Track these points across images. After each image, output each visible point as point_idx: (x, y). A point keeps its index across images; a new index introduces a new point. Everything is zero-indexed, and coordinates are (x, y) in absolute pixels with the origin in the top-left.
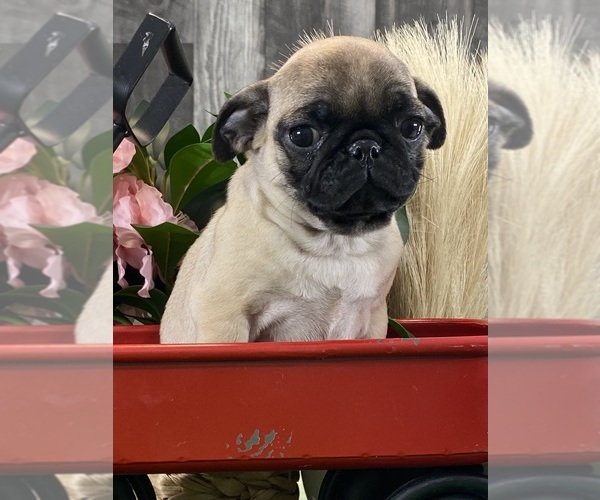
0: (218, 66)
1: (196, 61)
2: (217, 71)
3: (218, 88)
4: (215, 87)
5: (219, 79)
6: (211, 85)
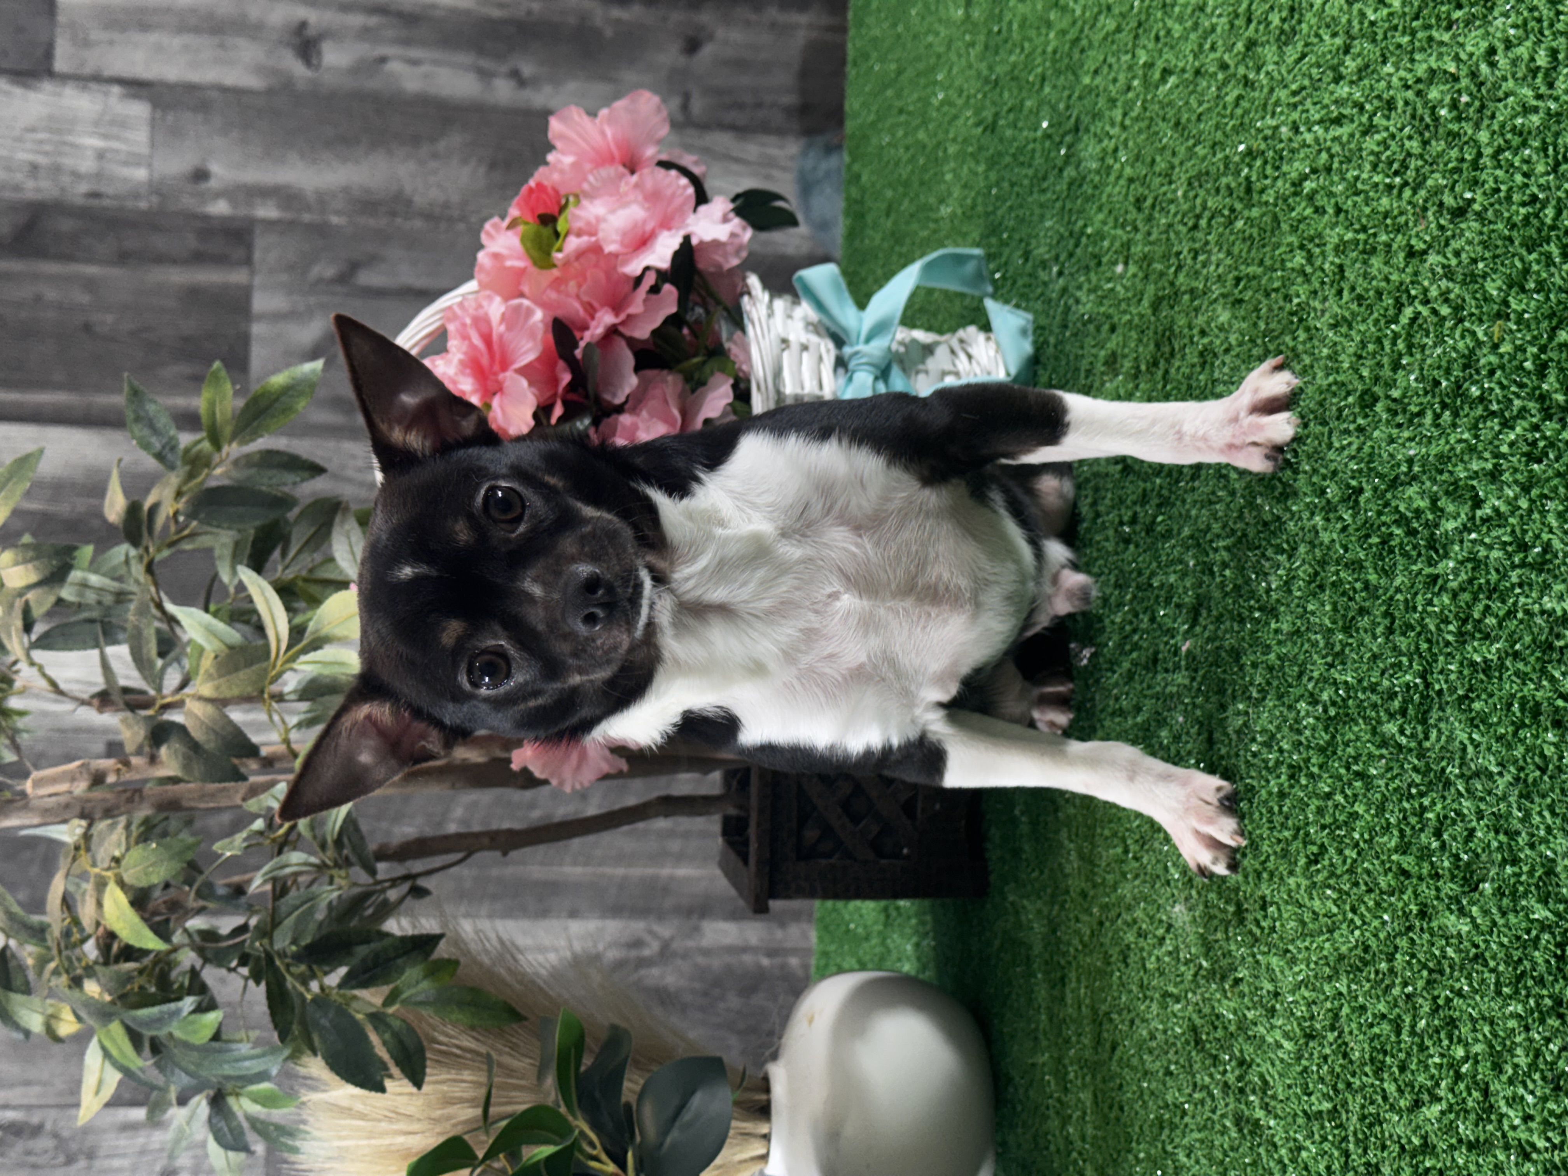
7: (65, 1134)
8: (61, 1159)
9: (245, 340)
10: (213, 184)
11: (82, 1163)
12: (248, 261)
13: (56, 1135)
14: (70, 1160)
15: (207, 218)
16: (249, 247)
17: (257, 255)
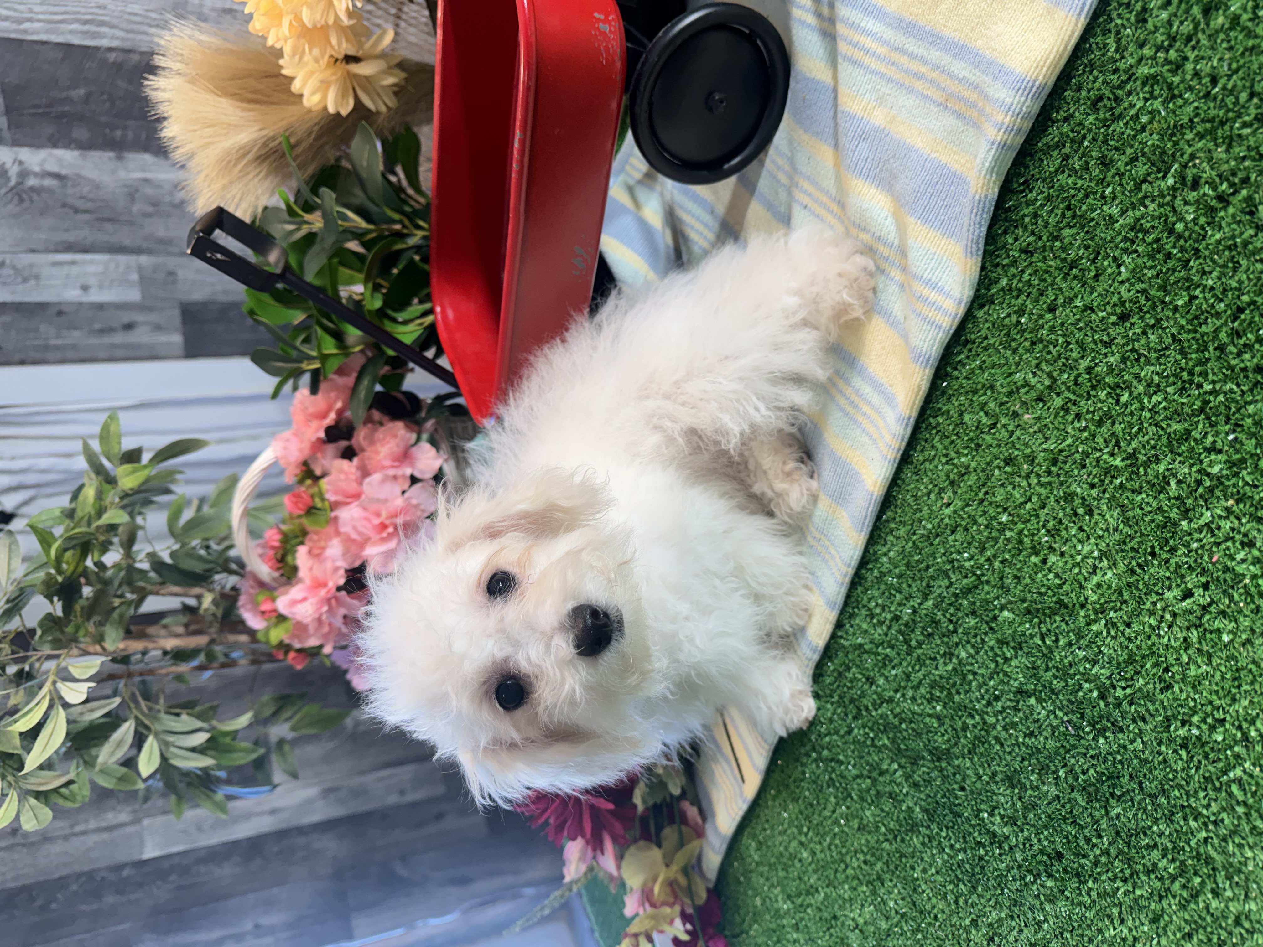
0: (15, 10)
1: (13, 36)
2: (22, 12)
3: (42, 13)
4: (41, 17)
5: (31, 11)
6: (39, 21)
7: (19, 266)
8: (20, 280)
11: (32, 282)
13: (14, 267)
14: (25, 280)
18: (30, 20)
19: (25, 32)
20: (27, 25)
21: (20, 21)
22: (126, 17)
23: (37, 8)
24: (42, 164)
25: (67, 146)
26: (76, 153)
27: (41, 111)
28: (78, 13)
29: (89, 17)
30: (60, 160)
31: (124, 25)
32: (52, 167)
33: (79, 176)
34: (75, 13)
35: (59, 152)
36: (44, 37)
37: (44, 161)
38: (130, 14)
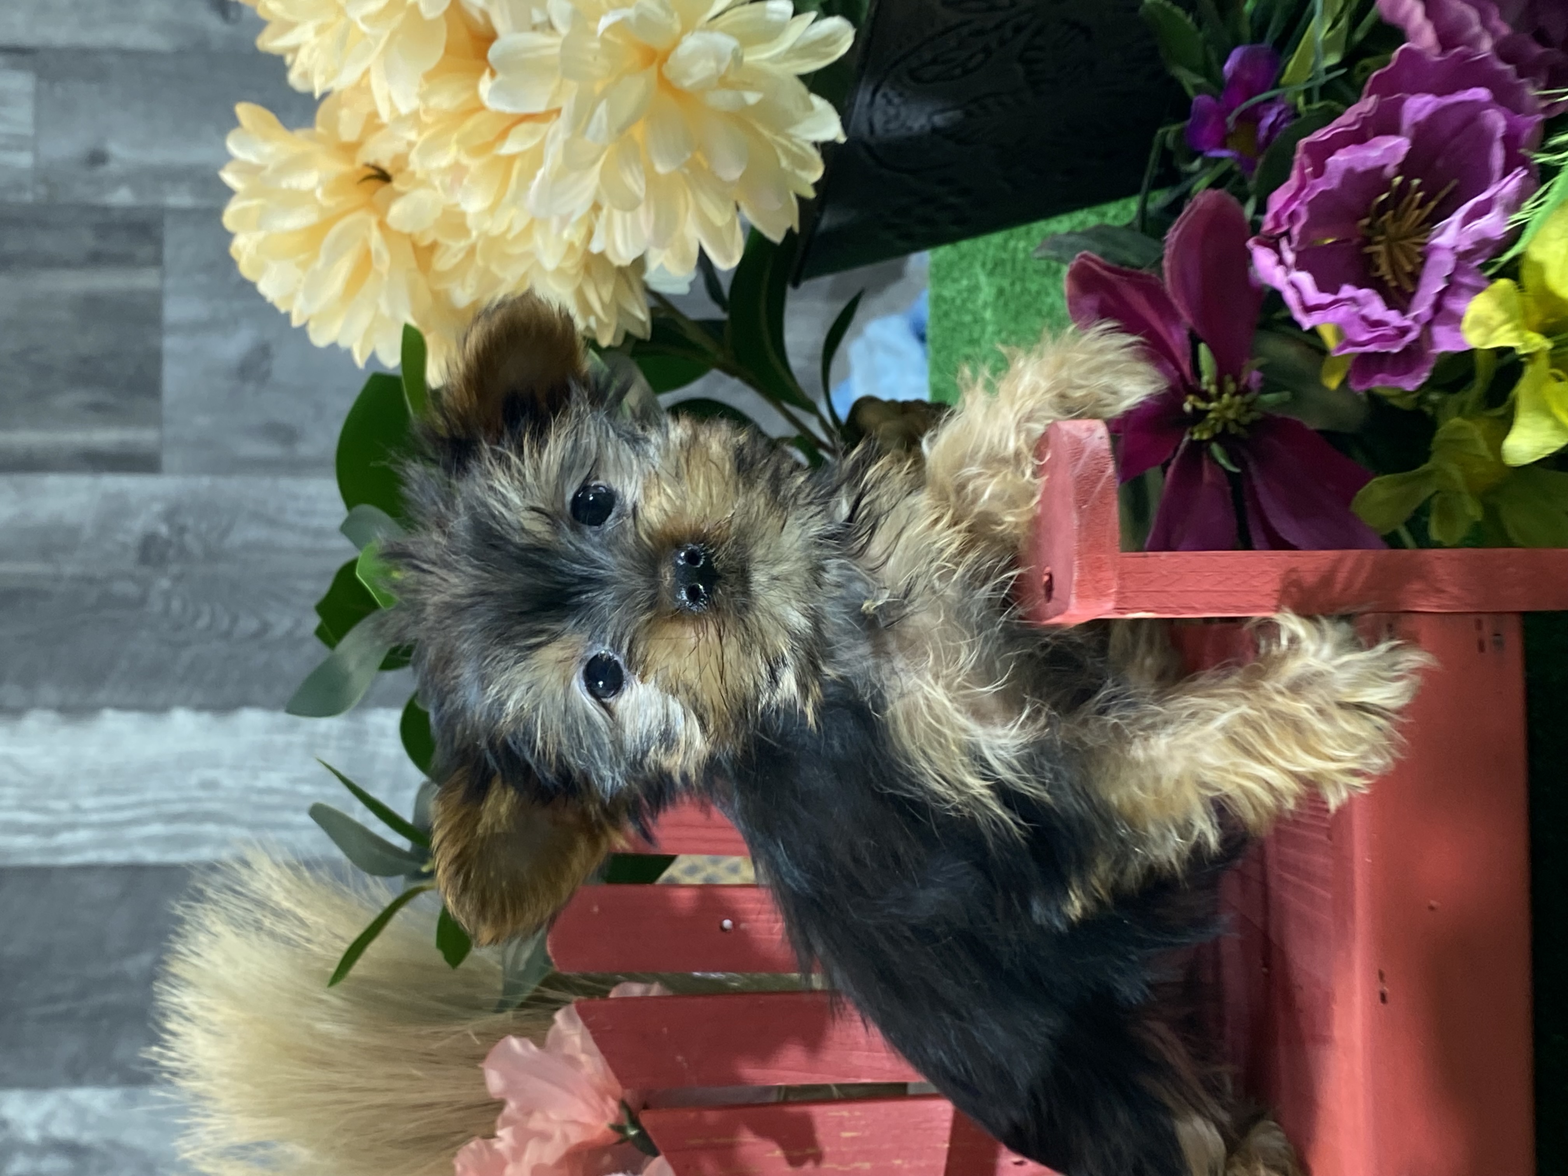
9: (156, 357)
10: (113, 167)
12: (157, 261)
15: (106, 210)
16: (158, 243)
17: (168, 253)
18: (72, 827)
19: (60, 850)
20: (65, 838)
21: (50, 831)
22: (254, 798)
23: (88, 803)
24: (42, 1126)
25: (101, 1081)
26: (115, 1094)
27: (61, 1007)
28: (166, 801)
29: (182, 807)
30: (81, 1113)
31: (247, 816)
32: (62, 1130)
33: (114, 1145)
34: (156, 802)
35: (83, 1095)
36: (91, 856)
37: (50, 1116)
38: (261, 791)
